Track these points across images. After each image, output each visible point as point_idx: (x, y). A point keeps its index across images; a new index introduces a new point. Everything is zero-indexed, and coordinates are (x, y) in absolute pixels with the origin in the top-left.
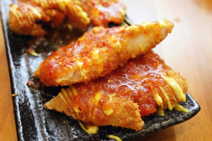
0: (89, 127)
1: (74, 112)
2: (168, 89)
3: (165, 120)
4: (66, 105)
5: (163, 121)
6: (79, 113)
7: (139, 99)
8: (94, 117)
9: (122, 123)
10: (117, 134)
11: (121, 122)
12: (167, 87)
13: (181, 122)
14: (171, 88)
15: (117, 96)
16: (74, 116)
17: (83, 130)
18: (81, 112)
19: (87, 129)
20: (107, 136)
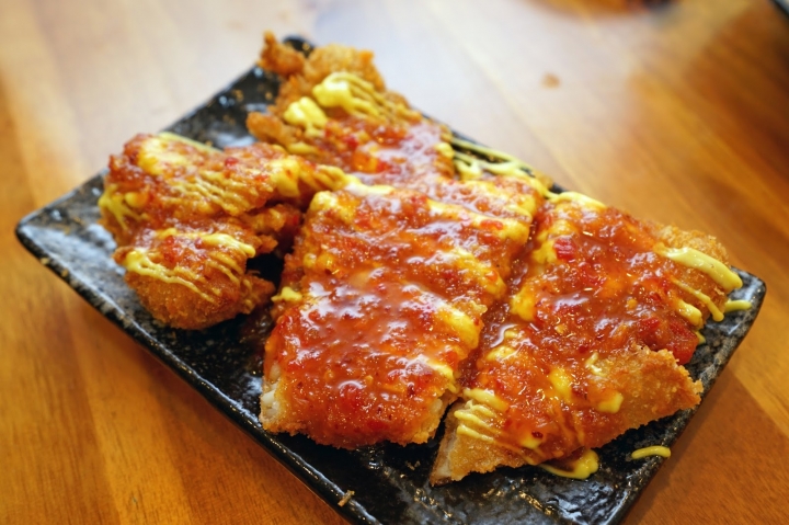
0: (573, 464)
1: (528, 451)
2: (696, 278)
3: (716, 350)
4: (497, 447)
5: (714, 353)
6: (541, 446)
7: (655, 336)
8: (581, 435)
9: (657, 411)
10: (645, 442)
11: (654, 409)
12: (692, 275)
13: (746, 333)
14: (702, 273)
15: (602, 357)
16: (531, 462)
17: (564, 478)
18: (544, 440)
19: (571, 470)
20: (628, 460)
